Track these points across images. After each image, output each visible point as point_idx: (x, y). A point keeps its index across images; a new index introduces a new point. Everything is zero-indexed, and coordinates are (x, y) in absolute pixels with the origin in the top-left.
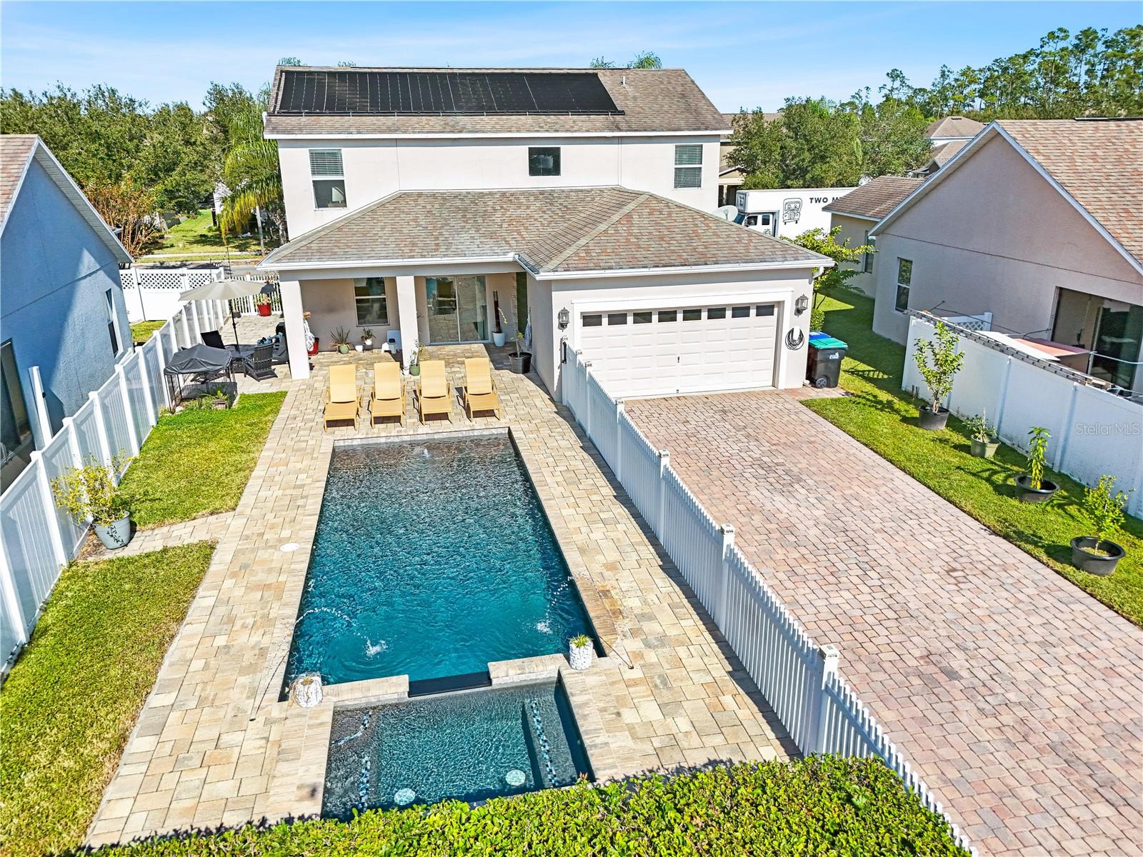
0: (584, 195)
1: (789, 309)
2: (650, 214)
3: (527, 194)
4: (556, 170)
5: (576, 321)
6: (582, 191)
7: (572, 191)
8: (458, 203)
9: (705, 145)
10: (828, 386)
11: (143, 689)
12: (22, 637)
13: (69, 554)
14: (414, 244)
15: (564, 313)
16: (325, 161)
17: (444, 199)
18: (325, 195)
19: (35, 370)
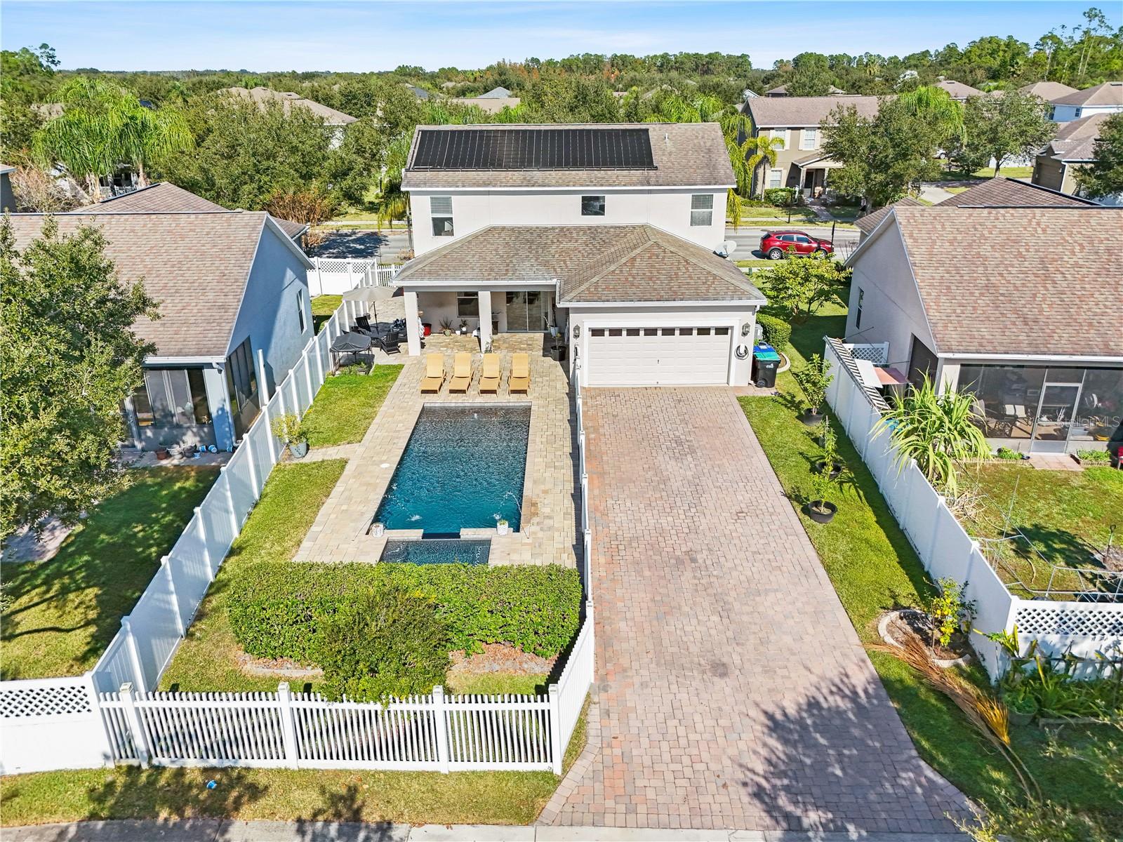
0: (621, 231)
1: (737, 332)
2: (650, 258)
3: (579, 229)
4: (601, 211)
5: (586, 333)
6: (619, 227)
7: (612, 227)
8: (528, 236)
9: (715, 195)
10: (766, 386)
11: (309, 524)
12: (257, 497)
13: (277, 459)
14: (492, 270)
15: (577, 328)
16: (441, 203)
17: (519, 232)
18: (439, 227)
19: (260, 351)
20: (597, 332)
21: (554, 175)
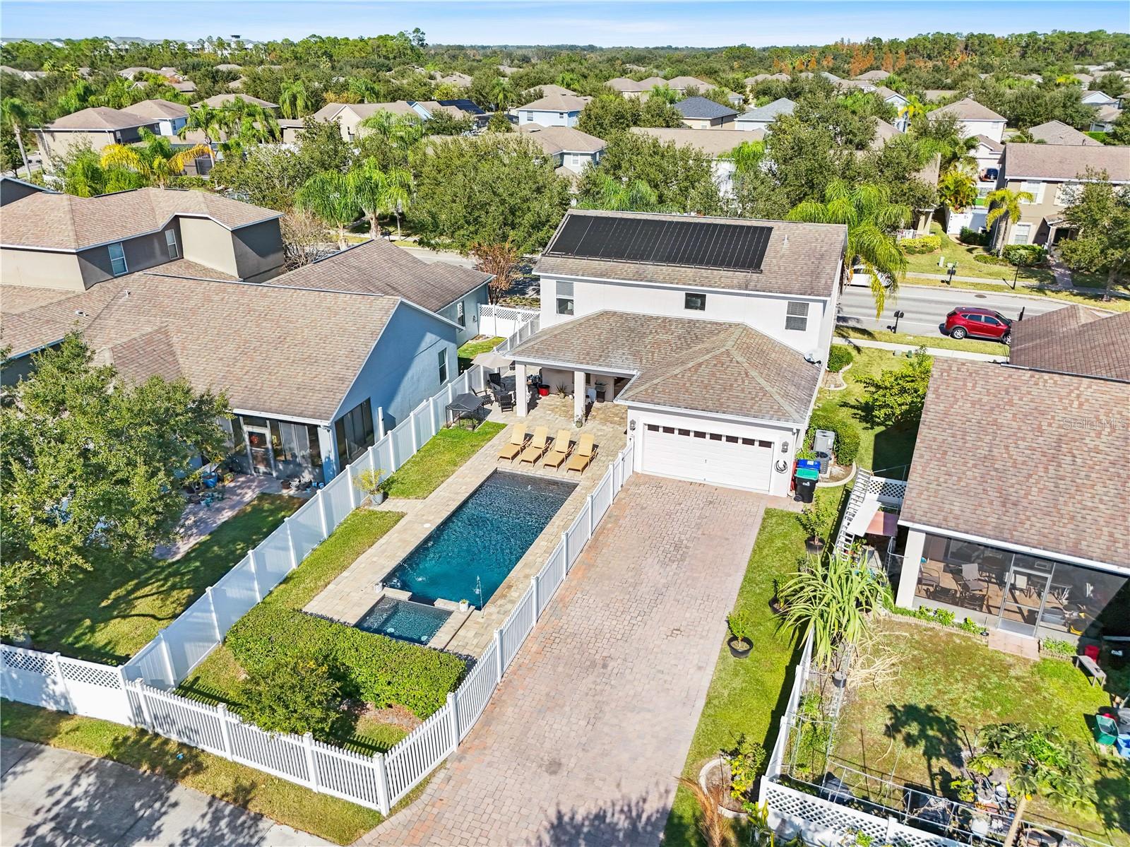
1: (777, 447)
2: (715, 365)
3: (679, 321)
4: (702, 307)
5: (640, 427)
6: (716, 323)
7: (710, 323)
8: (632, 324)
9: (810, 303)
10: (803, 501)
12: (326, 536)
13: (358, 504)
14: (588, 354)
15: (633, 422)
16: (565, 286)
17: (627, 319)
18: (563, 306)
19: (380, 409)
20: (653, 428)
21: (665, 270)
